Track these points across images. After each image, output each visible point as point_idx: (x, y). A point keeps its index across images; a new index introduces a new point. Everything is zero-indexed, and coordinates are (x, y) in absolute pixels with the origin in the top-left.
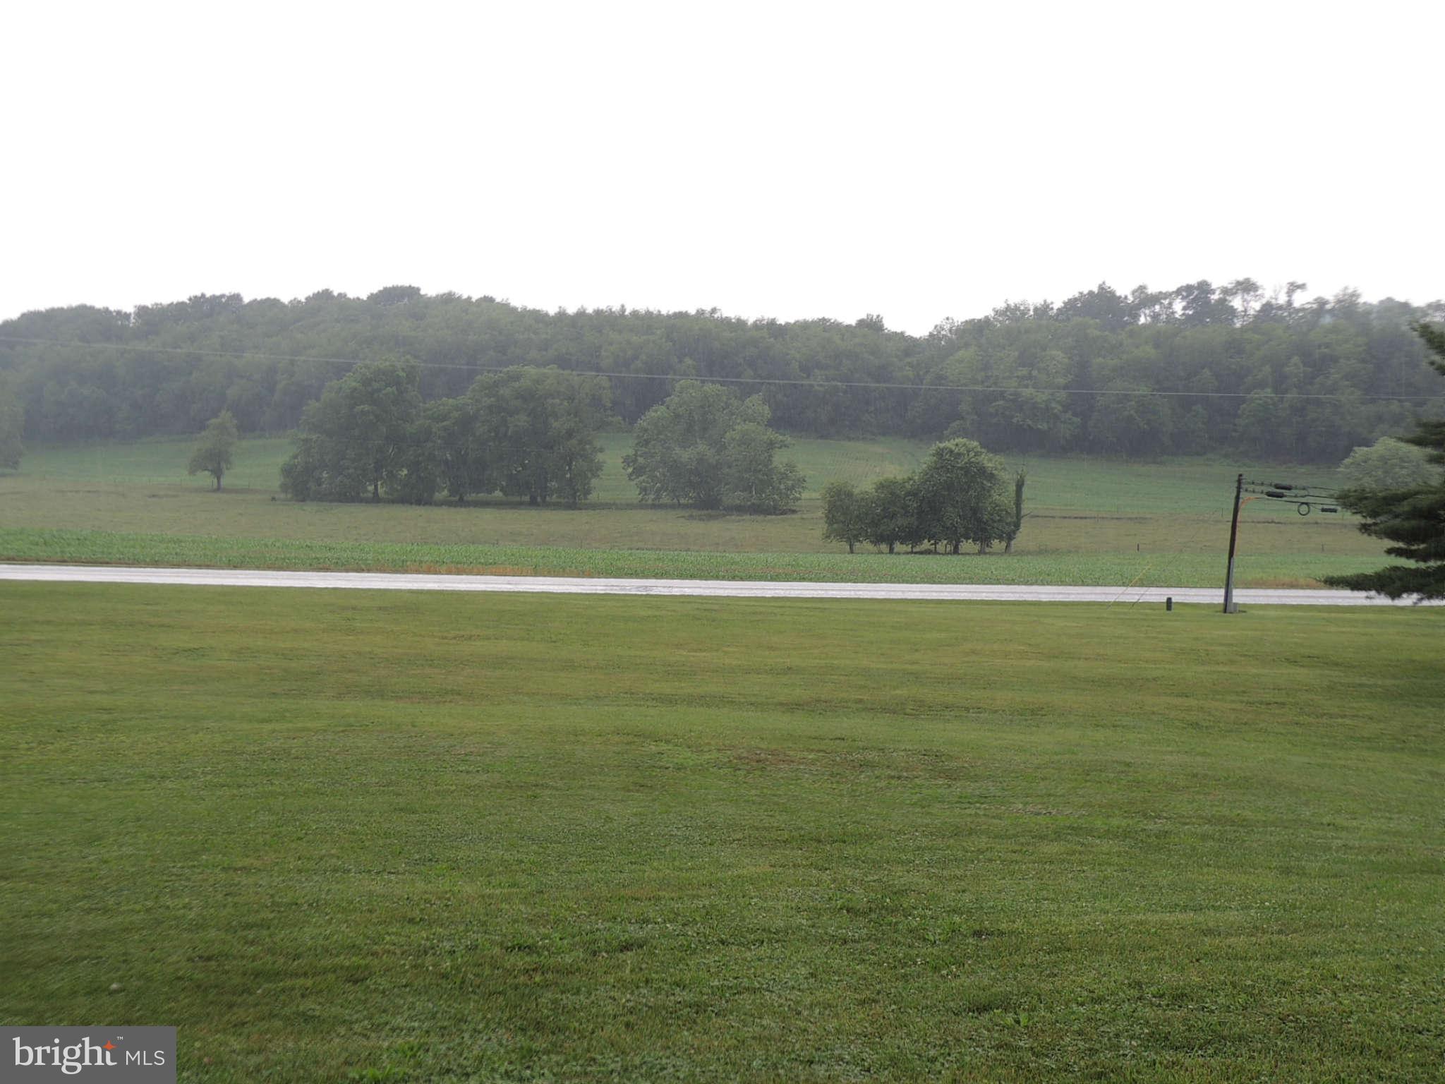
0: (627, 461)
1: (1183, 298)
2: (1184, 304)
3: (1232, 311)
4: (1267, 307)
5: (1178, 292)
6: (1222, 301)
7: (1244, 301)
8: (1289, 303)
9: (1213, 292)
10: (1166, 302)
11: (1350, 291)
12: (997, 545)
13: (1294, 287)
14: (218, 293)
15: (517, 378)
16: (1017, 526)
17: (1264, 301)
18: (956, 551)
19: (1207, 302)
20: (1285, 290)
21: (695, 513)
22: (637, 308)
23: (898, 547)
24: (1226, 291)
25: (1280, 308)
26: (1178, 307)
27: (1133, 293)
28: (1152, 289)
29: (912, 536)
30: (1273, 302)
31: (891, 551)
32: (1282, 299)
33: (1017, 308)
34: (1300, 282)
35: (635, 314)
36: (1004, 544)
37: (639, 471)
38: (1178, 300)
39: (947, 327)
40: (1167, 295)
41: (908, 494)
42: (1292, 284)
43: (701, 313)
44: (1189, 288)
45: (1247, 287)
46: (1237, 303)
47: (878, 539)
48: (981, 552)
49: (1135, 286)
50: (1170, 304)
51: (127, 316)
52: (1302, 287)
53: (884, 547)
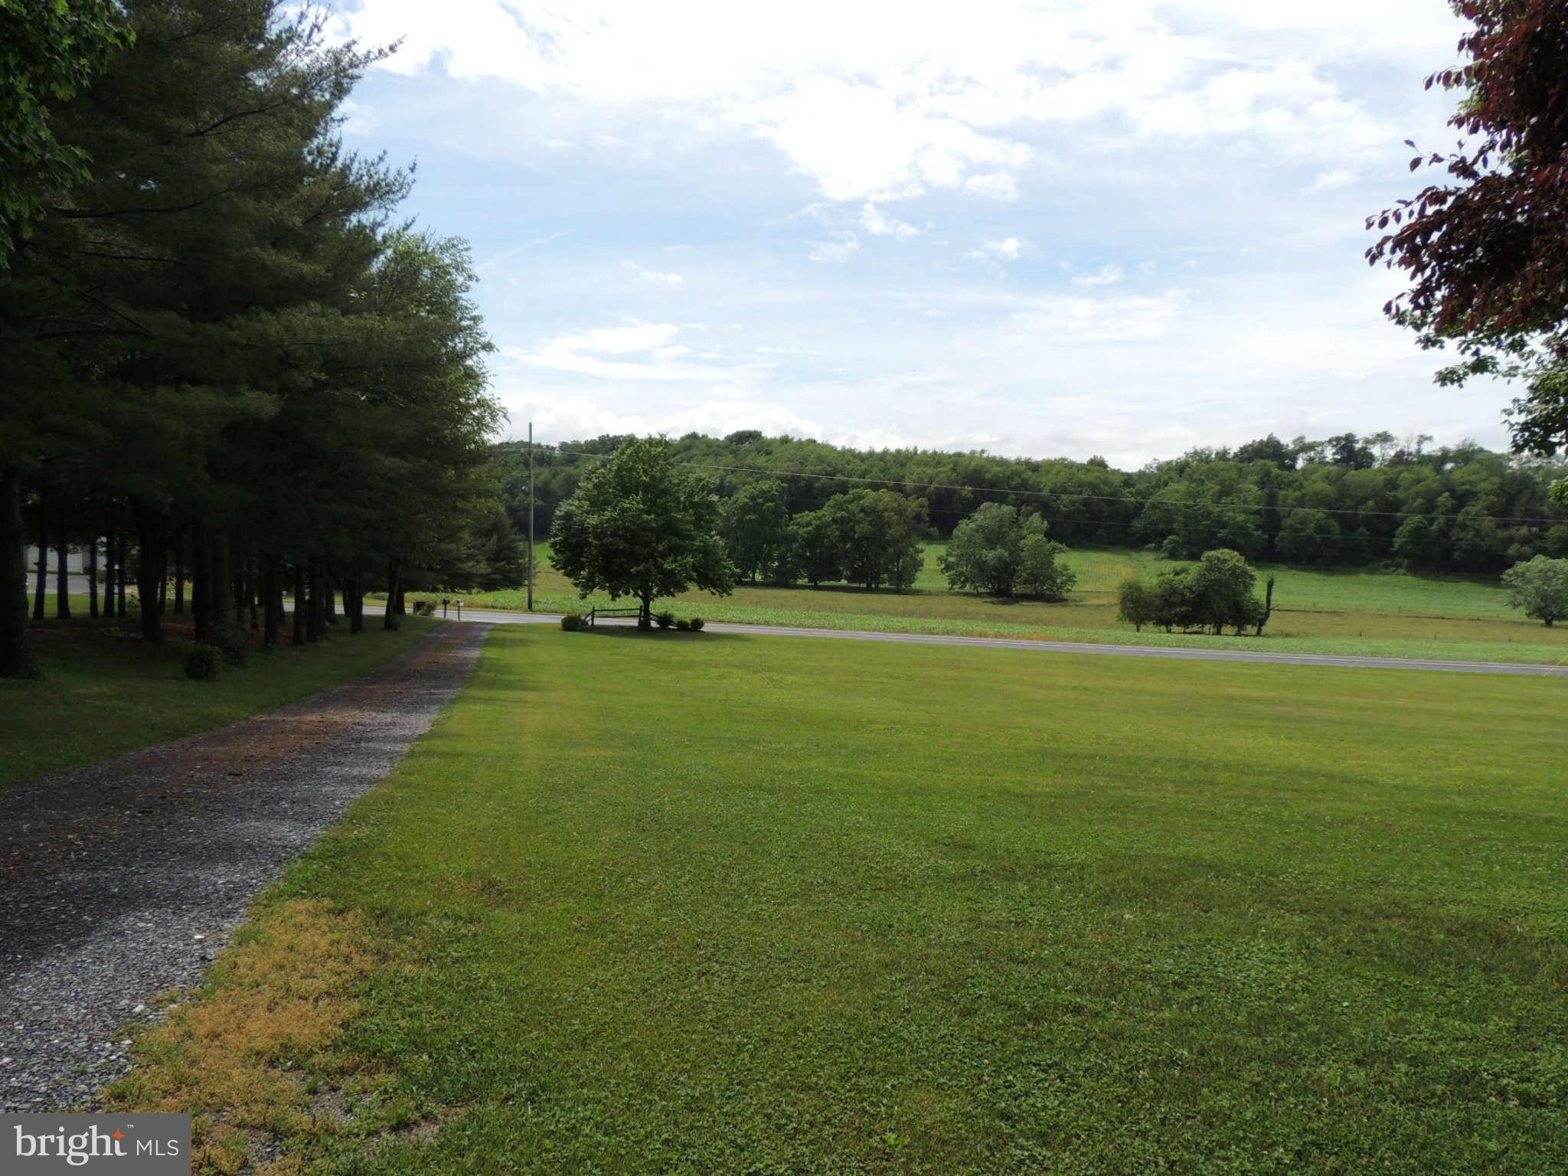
0: (941, 559)
1: (1334, 446)
2: (1334, 450)
3: (1372, 457)
4: (1400, 455)
5: (1330, 441)
6: (1364, 449)
7: (1383, 448)
8: (1419, 451)
9: (1357, 442)
10: (1319, 449)
11: (1468, 442)
12: (1251, 629)
13: (1423, 439)
14: (618, 434)
15: (861, 497)
16: (1267, 615)
17: (1398, 449)
18: (1218, 633)
19: (1351, 448)
20: (1416, 441)
21: (995, 600)
22: (927, 449)
23: (1175, 628)
24: (1367, 441)
25: (1410, 454)
26: (1329, 454)
27: (1294, 442)
28: (1308, 440)
29: (1185, 621)
30: (1406, 450)
31: (1169, 631)
32: (1413, 448)
33: (1203, 452)
34: (1428, 434)
35: (925, 453)
36: (1255, 629)
37: (948, 567)
38: (1329, 448)
39: (1155, 466)
40: (1321, 444)
41: (1185, 587)
42: (1422, 436)
43: (973, 453)
44: (1338, 439)
45: (1384, 438)
46: (1376, 450)
47: (1160, 622)
48: (1238, 634)
49: (1295, 437)
50: (1323, 451)
51: (553, 449)
52: (1430, 438)
53: (1163, 628)
